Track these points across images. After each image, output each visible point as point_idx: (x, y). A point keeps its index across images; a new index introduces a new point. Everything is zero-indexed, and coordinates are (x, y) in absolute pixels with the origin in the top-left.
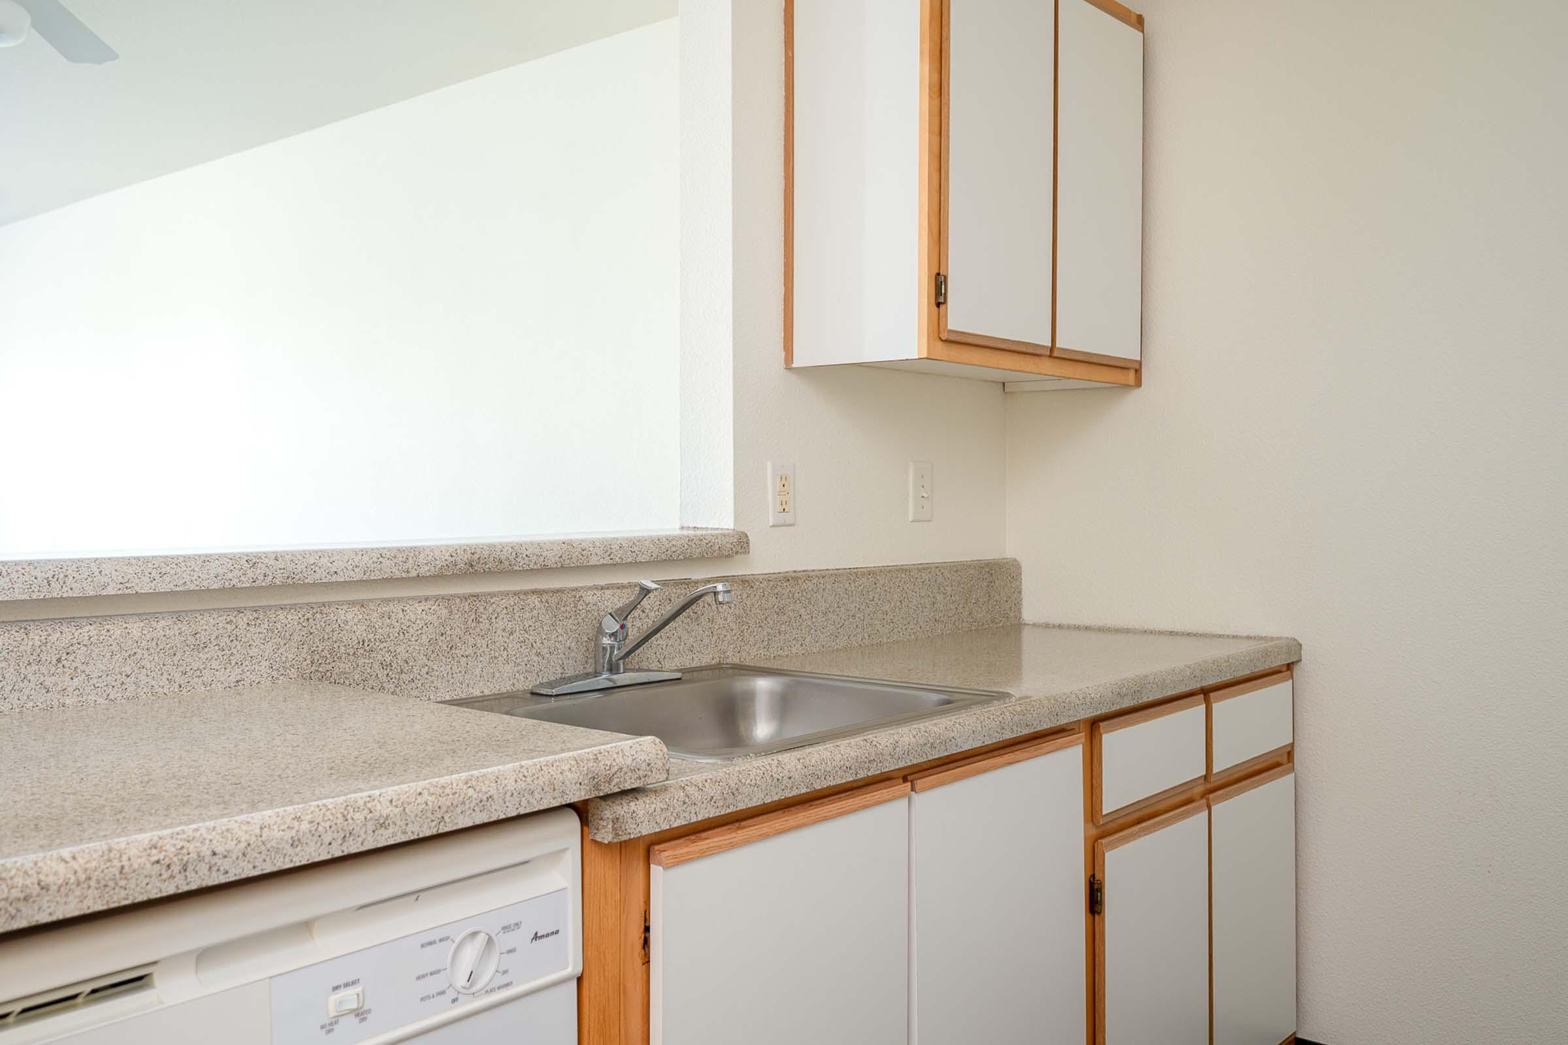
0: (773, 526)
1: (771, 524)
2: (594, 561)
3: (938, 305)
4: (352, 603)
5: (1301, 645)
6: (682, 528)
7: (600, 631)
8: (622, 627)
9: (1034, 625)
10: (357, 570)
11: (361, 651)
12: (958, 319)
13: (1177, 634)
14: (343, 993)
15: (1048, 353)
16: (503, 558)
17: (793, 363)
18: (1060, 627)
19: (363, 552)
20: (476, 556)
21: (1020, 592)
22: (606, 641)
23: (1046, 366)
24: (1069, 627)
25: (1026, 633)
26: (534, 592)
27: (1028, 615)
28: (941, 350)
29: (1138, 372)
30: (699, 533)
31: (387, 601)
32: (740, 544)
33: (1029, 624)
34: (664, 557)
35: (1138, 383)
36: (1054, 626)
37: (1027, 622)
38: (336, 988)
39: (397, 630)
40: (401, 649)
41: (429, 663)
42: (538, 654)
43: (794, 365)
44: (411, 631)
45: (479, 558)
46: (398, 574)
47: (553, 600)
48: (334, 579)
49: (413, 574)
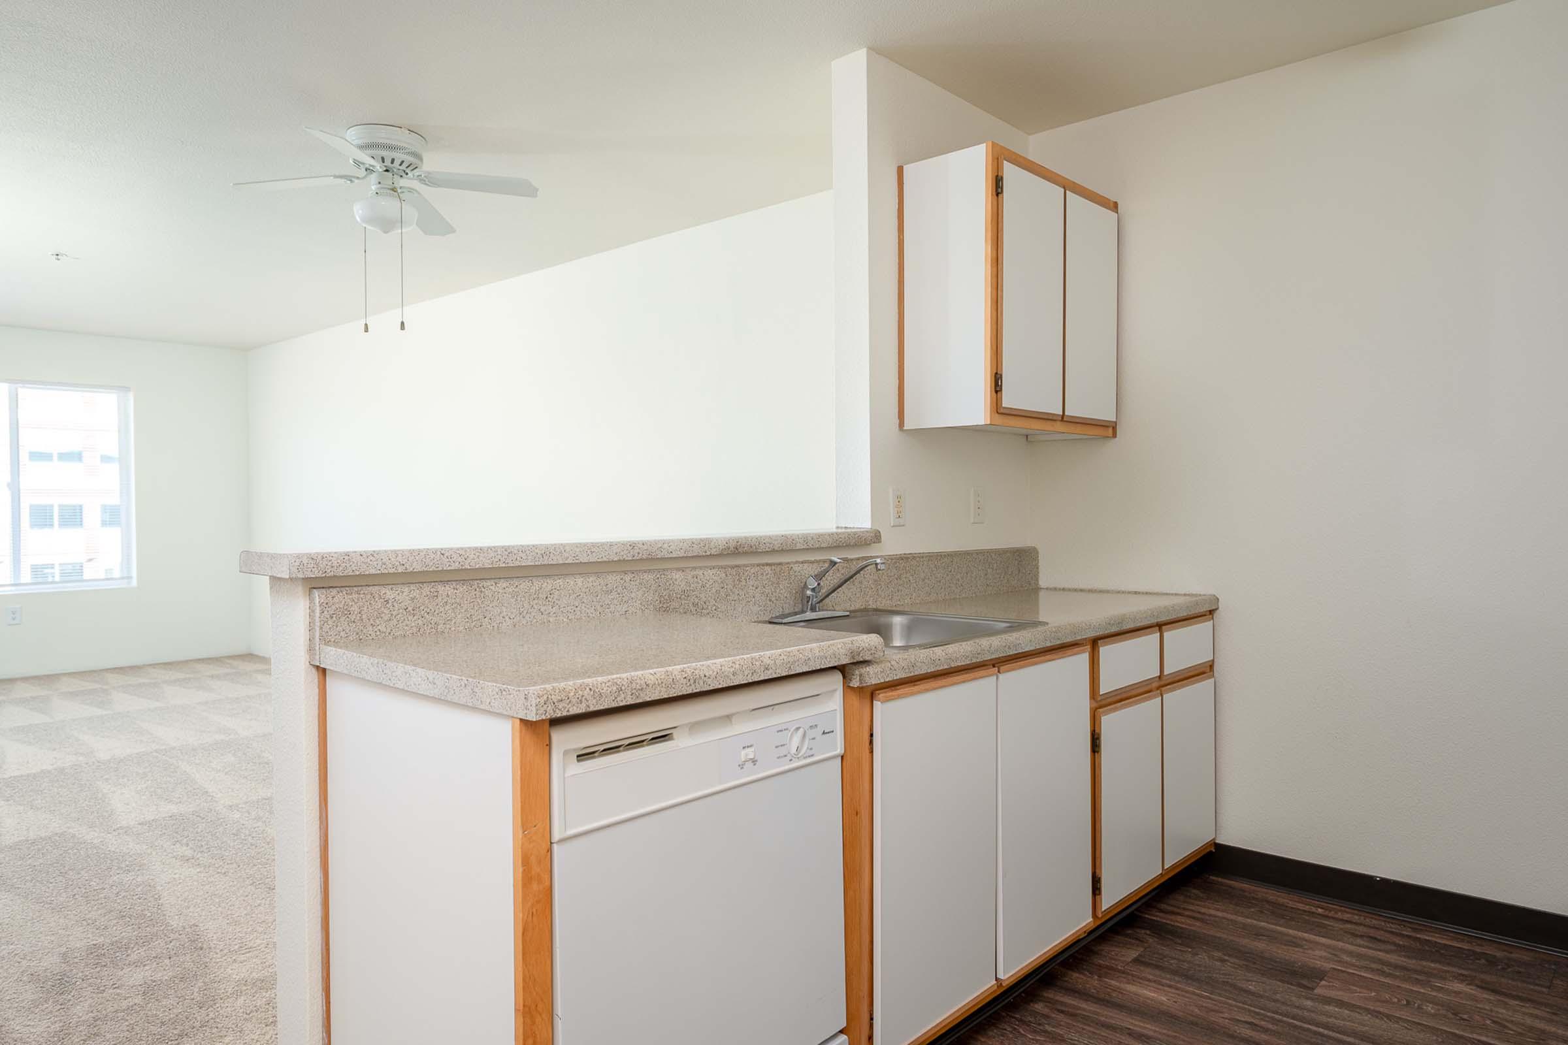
0: (893, 526)
1: (892, 525)
2: (799, 546)
3: (996, 392)
4: (678, 569)
5: (1218, 599)
6: (838, 528)
7: (805, 587)
8: (819, 584)
9: (1047, 589)
10: (682, 551)
11: (683, 596)
12: (1009, 400)
13: (1139, 593)
14: (747, 750)
15: (1060, 419)
16: (752, 544)
17: (904, 426)
18: (1064, 589)
19: (684, 541)
20: (739, 543)
21: (1038, 568)
22: (809, 593)
23: (1059, 427)
24: (1069, 590)
25: (1042, 594)
26: (767, 564)
27: (1043, 582)
28: (999, 420)
29: (1114, 429)
30: (853, 530)
31: (695, 568)
32: (876, 537)
33: (1043, 589)
34: (835, 544)
35: (1115, 435)
36: (1060, 589)
37: (1042, 587)
38: (744, 748)
39: (700, 585)
40: (702, 596)
41: (716, 604)
42: (770, 600)
43: (905, 428)
44: (708, 585)
45: (740, 545)
46: (701, 554)
47: (778, 569)
48: (671, 556)
49: (708, 553)
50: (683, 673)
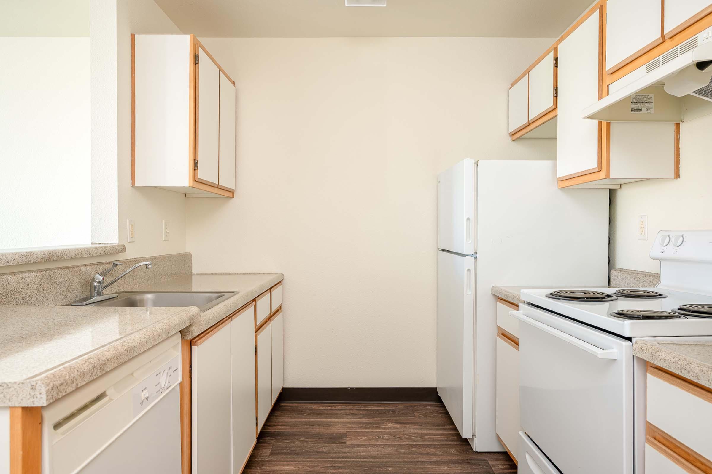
0: (129, 242)
1: (128, 242)
2: (85, 255)
3: (195, 170)
4: (11, 274)
5: (283, 275)
6: (93, 244)
7: (93, 280)
8: (103, 279)
9: (197, 274)
10: (15, 261)
11: (16, 293)
13: (246, 274)
14: (145, 392)
15: (217, 186)
16: (59, 255)
17: (135, 185)
18: (206, 274)
19: (16, 254)
20: (51, 254)
21: (191, 264)
22: (96, 284)
23: (216, 190)
24: (209, 274)
25: (194, 277)
26: (66, 268)
27: (194, 271)
28: (196, 185)
29: (233, 193)
30: (112, 245)
31: (22, 272)
32: (123, 249)
34: (104, 254)
35: (233, 197)
36: (204, 274)
37: (194, 273)
39: (27, 284)
40: (28, 291)
41: (37, 296)
42: (69, 291)
44: (31, 284)
45: (52, 255)
46: (28, 262)
47: (73, 270)
48: (7, 264)
49: (32, 262)
50: (124, 347)
